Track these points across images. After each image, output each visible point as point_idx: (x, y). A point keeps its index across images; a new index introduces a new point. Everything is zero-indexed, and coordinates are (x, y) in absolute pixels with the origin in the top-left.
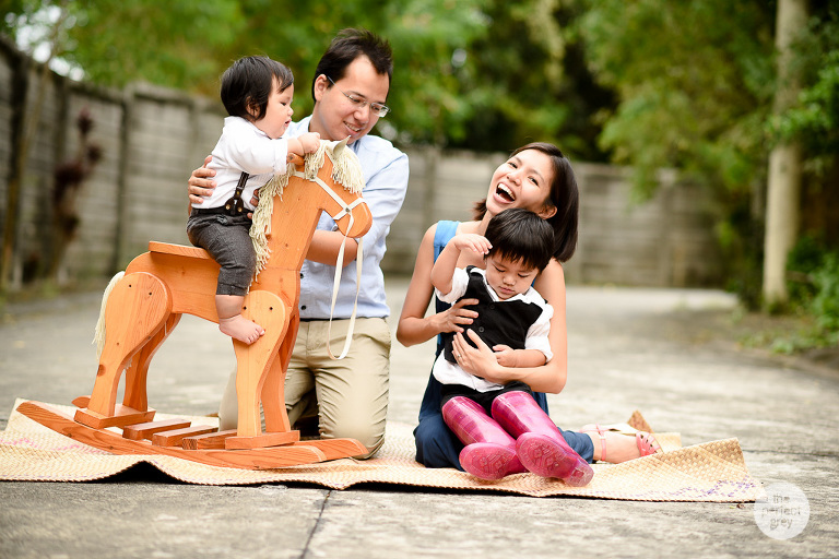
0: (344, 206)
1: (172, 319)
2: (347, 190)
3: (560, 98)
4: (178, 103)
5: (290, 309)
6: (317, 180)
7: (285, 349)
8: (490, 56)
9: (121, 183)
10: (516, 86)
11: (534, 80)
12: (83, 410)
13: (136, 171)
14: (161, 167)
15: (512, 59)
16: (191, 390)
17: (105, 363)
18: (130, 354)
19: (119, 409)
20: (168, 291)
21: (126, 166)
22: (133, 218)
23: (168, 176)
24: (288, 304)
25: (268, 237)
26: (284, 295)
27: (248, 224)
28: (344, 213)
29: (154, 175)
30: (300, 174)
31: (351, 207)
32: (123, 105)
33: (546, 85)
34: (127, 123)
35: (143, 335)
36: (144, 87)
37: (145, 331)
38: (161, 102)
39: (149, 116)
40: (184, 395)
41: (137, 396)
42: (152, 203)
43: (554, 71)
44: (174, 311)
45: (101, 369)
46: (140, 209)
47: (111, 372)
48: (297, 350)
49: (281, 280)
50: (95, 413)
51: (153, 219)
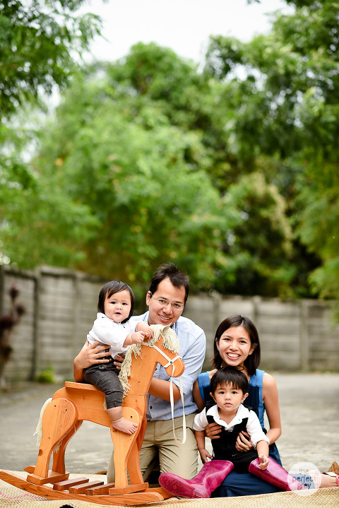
0: (170, 360)
1: (78, 423)
2: (171, 352)
3: (293, 261)
4: (66, 276)
5: (142, 417)
6: (155, 347)
7: (139, 438)
8: (249, 239)
9: (35, 325)
10: (266, 256)
11: (276, 252)
12: (31, 475)
13: (44, 318)
14: (58, 315)
15: (262, 240)
16: (85, 456)
17: (43, 449)
18: (56, 443)
19: (51, 474)
20: (76, 408)
21: (37, 315)
22: (43, 345)
23: (62, 320)
24: (140, 414)
25: (129, 378)
26: (138, 409)
27: (118, 372)
28: (169, 364)
29: (54, 319)
30: (146, 344)
31: (173, 361)
32: (35, 280)
33: (283, 255)
34: (38, 289)
35: (62, 433)
36: (46, 269)
37: (63, 431)
38: (56, 276)
39: (50, 285)
40: (82, 460)
41: (60, 465)
42: (54, 336)
43: (288, 247)
44: (79, 419)
45: (41, 452)
46: (47, 340)
47: (46, 454)
48: (146, 437)
49: (136, 401)
50: (38, 476)
51: (54, 345)
